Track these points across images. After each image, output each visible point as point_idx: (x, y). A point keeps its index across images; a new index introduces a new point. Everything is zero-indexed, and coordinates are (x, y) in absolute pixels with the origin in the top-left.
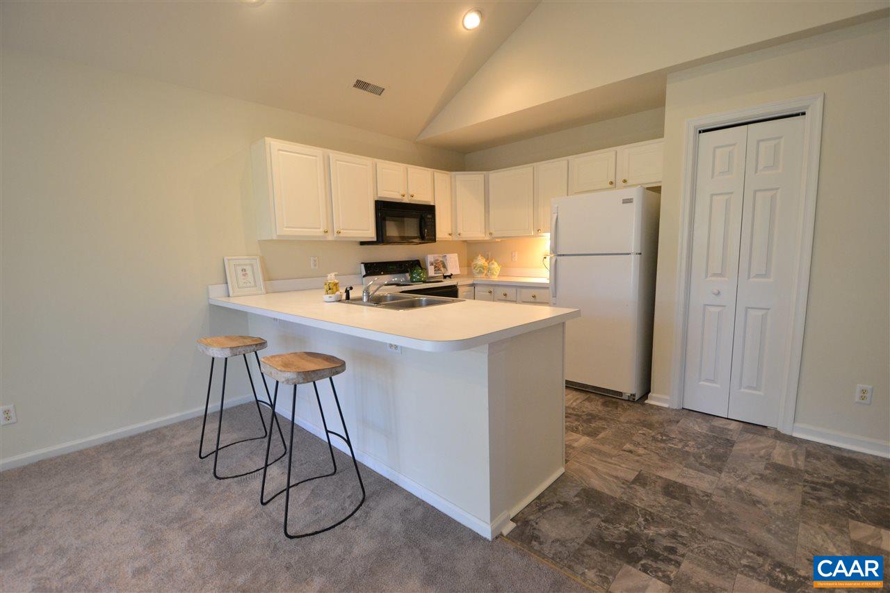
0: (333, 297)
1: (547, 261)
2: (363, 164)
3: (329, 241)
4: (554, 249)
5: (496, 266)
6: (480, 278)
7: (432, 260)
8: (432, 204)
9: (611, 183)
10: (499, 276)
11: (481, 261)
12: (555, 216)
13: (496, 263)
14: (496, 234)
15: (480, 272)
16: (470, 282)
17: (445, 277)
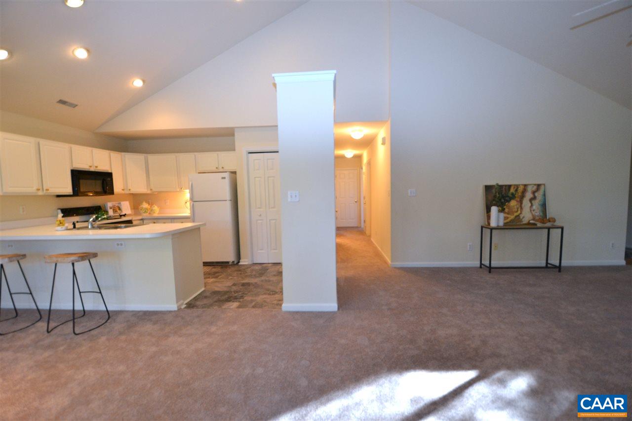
0: (64, 228)
1: (188, 204)
2: (62, 148)
3: (40, 196)
4: (192, 199)
5: (156, 208)
6: (145, 215)
7: (111, 206)
8: (110, 171)
9: (217, 168)
10: (158, 214)
11: (145, 205)
12: (191, 184)
13: (156, 206)
14: (154, 190)
15: (145, 212)
16: (140, 217)
17: (121, 216)
